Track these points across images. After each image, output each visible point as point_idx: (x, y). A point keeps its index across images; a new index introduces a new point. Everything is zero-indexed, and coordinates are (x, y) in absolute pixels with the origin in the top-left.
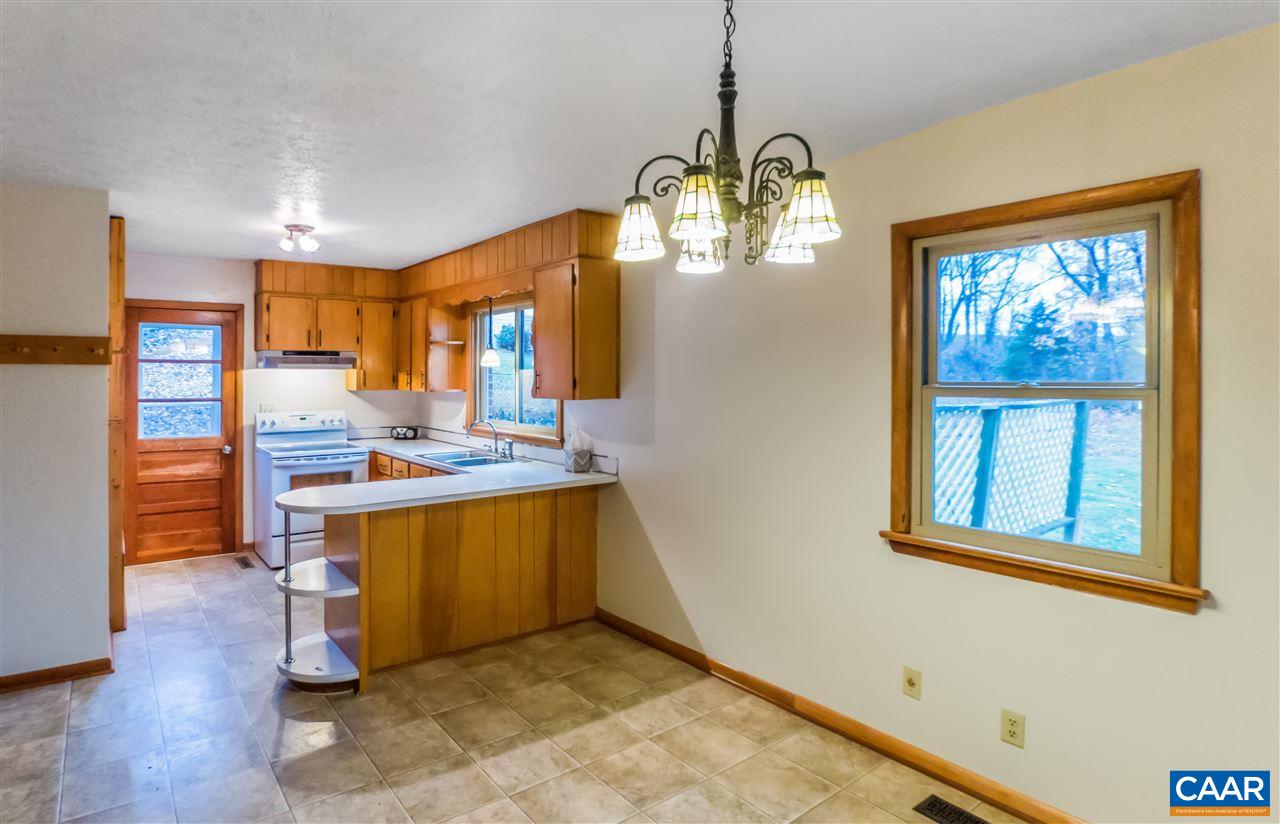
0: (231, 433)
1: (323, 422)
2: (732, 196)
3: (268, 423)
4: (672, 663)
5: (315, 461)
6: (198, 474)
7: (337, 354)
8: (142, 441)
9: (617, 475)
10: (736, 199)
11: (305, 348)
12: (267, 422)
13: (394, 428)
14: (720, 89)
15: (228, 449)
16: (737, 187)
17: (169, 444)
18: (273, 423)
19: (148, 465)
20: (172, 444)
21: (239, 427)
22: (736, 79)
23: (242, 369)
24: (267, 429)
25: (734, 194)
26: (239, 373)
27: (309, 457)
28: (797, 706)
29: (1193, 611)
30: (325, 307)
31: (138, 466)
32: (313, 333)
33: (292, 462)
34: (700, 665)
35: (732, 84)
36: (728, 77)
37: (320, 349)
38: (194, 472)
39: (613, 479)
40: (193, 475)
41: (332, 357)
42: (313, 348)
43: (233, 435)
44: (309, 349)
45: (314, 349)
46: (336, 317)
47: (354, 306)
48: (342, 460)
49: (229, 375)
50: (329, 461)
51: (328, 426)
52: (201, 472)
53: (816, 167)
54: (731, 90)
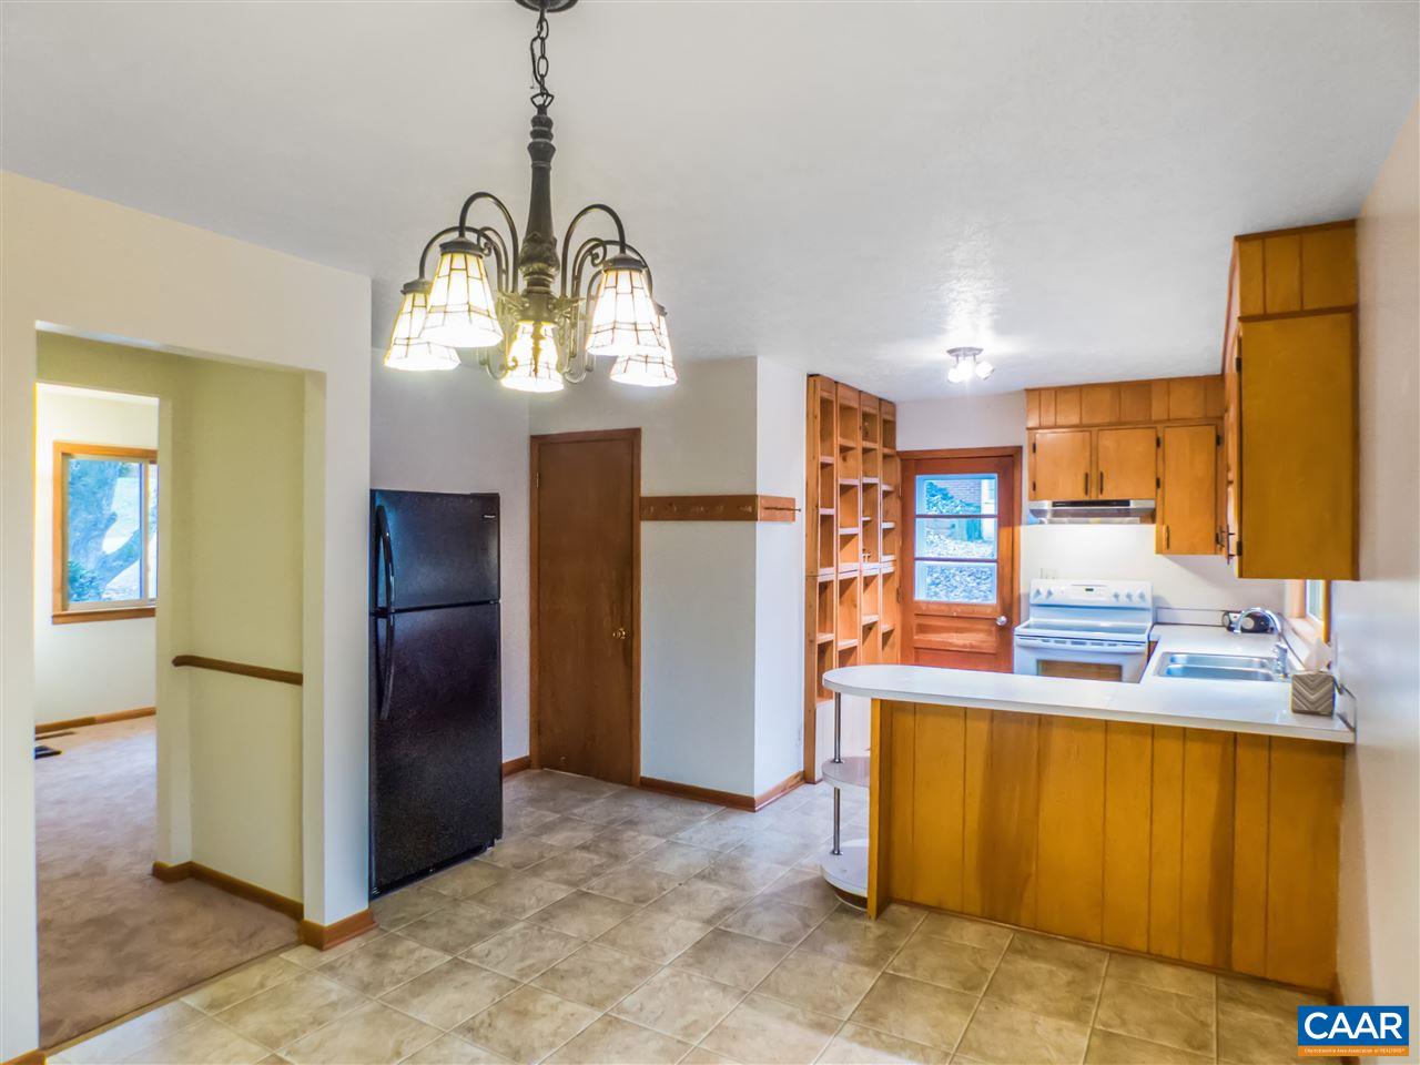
0: (1008, 600)
1: (1116, 596)
3: (1044, 591)
5: (1069, 645)
6: (972, 646)
7: (1126, 503)
8: (918, 602)
9: (1354, 729)
10: (548, 293)
11: (1082, 497)
12: (1041, 590)
13: (1227, 613)
15: (1003, 619)
16: (551, 276)
17: (943, 608)
18: (1050, 593)
19: (923, 629)
20: (946, 608)
21: (1016, 595)
22: (552, 130)
23: (1020, 524)
24: (1042, 599)
25: (548, 286)
26: (1016, 529)
27: (1062, 639)
30: (1108, 441)
31: (914, 630)
32: (1094, 477)
33: (1038, 642)
35: (549, 135)
36: (542, 126)
37: (1101, 498)
38: (967, 642)
40: (964, 646)
41: (1117, 508)
42: (1094, 496)
43: (1010, 604)
44: (1087, 498)
45: (1094, 498)
46: (1126, 453)
47: (1151, 434)
48: (1106, 648)
49: (1006, 531)
50: (1089, 647)
51: (1123, 602)
52: (974, 643)
54: (546, 144)
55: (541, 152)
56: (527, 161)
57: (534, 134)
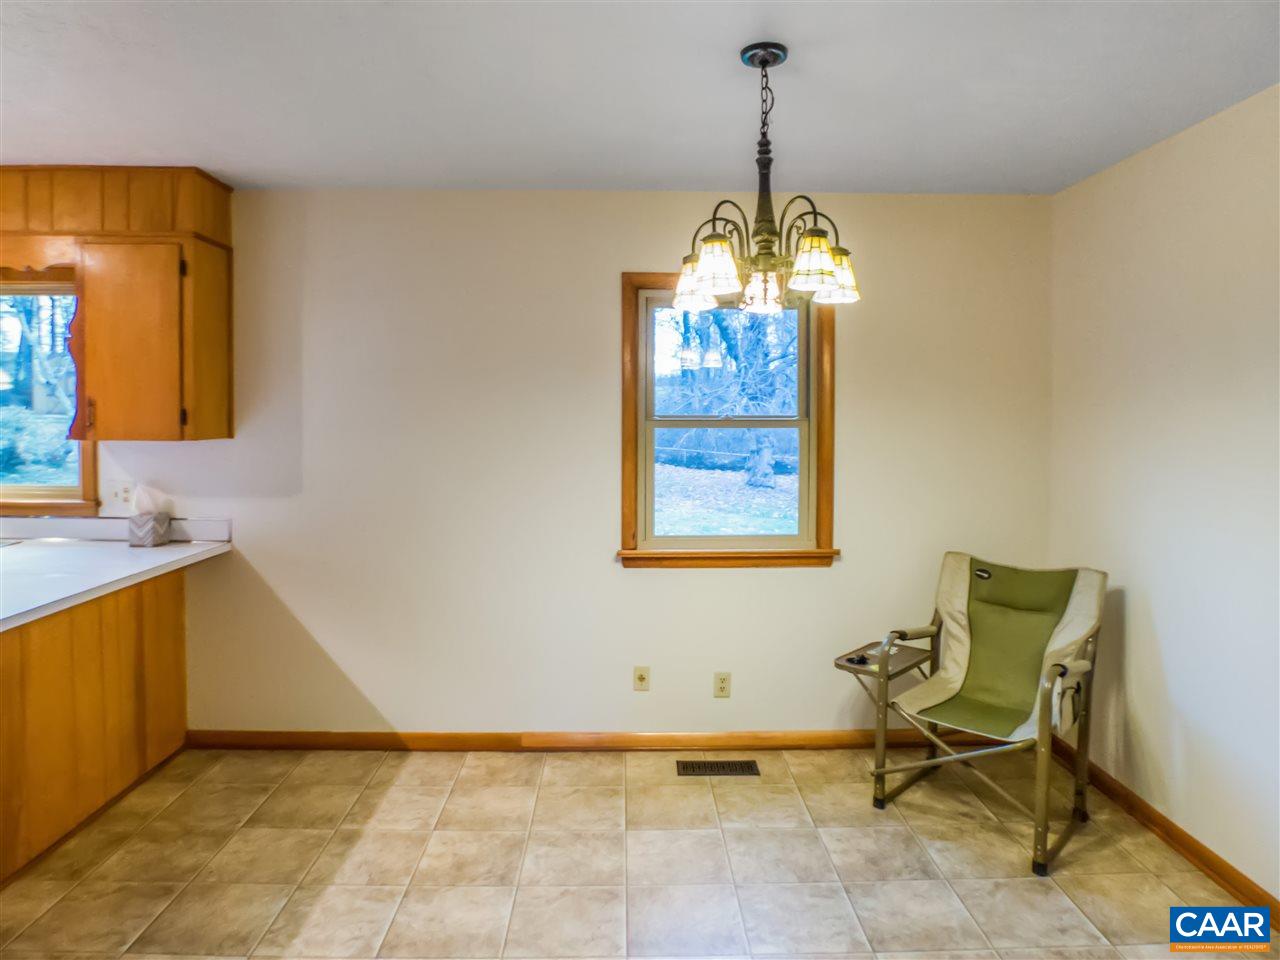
2: (769, 251)
4: (354, 757)
9: (229, 541)
10: (771, 253)
14: (757, 156)
16: (773, 242)
22: (771, 147)
25: (771, 249)
28: (525, 743)
29: (829, 564)
34: (395, 745)
35: (768, 152)
36: (764, 145)
39: (226, 548)
53: (842, 244)
54: (766, 158)
55: (765, 164)
56: (755, 169)
57: (760, 152)
